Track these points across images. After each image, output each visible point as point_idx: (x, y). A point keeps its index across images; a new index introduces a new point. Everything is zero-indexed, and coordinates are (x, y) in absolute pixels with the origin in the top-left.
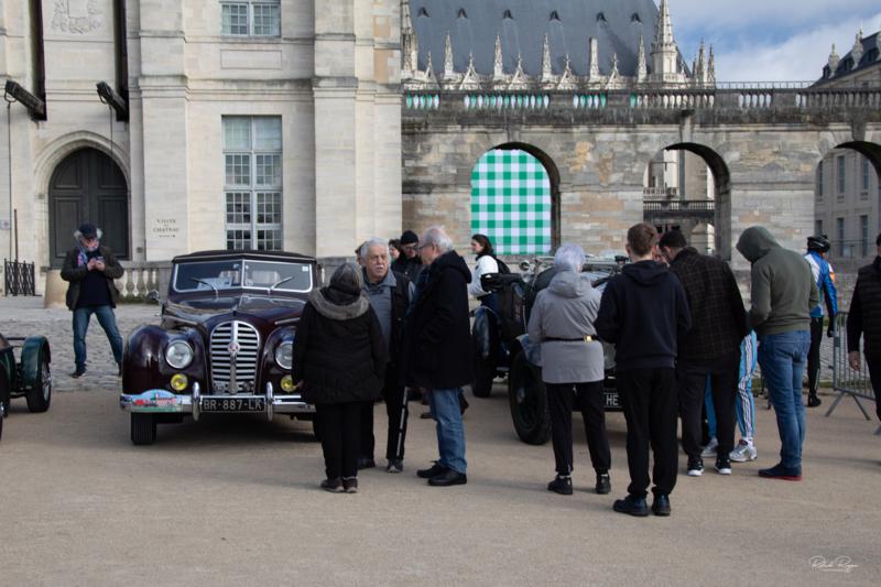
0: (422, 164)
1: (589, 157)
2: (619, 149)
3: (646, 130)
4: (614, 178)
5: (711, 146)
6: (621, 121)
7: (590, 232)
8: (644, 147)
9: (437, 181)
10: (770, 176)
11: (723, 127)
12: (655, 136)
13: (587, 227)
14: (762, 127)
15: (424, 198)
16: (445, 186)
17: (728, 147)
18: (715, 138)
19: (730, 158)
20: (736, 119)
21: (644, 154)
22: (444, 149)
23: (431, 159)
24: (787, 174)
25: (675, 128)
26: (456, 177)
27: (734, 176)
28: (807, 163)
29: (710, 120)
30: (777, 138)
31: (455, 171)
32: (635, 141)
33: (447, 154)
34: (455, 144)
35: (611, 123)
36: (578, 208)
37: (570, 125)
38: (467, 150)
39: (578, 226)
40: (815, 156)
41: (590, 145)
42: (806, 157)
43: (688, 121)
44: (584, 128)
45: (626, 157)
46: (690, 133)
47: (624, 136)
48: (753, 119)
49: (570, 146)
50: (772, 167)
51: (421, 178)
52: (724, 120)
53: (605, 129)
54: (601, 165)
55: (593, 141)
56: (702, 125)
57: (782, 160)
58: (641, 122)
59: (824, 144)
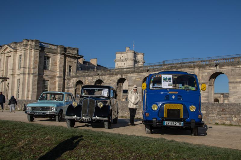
0: (70, 84)
6: (91, 76)
8: (94, 81)
10: (109, 85)
11: (104, 76)
12: (95, 78)
14: (109, 76)
15: (70, 90)
16: (72, 88)
18: (103, 78)
20: (105, 75)
21: (94, 82)
22: (72, 82)
23: (71, 83)
25: (97, 77)
27: (105, 85)
28: (115, 82)
30: (110, 78)
35: (90, 76)
37: (85, 77)
40: (116, 81)
41: (87, 80)
42: (114, 81)
43: (99, 75)
44: (87, 77)
47: (91, 79)
48: (107, 75)
49: (85, 81)
51: (70, 87)
52: (104, 75)
53: (89, 77)
54: (89, 84)
55: (88, 79)
56: (101, 76)
57: (111, 82)
58: (93, 76)
59: (117, 79)
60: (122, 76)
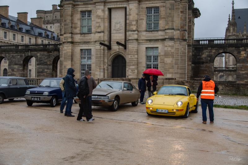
1: (244, 55)
9: (205, 61)
13: (244, 72)
23: (204, 56)
31: (209, 59)
33: (208, 55)
37: (239, 47)
38: (213, 54)
39: (241, 72)
41: (245, 52)
44: (243, 48)
49: (239, 52)
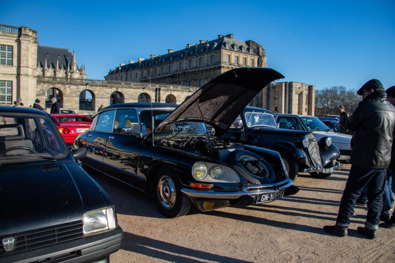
1: (69, 91)
2: (75, 90)
3: (80, 86)
4: (74, 95)
5: (92, 90)
6: (75, 85)
7: (70, 105)
8: (79, 90)
10: (102, 96)
12: (82, 88)
13: (68, 104)
14: (101, 87)
17: (95, 91)
19: (95, 93)
20: (97, 86)
24: (105, 96)
25: (85, 86)
26: (42, 93)
27: (96, 96)
29: (92, 85)
30: (104, 89)
32: (78, 88)
34: (42, 87)
35: (73, 85)
36: (67, 101)
37: (65, 85)
38: (44, 88)
39: (67, 104)
42: (109, 93)
43: (88, 85)
44: (68, 85)
45: (76, 91)
46: (88, 87)
47: (76, 88)
48: (99, 86)
49: (65, 89)
50: (103, 95)
52: (94, 86)
54: (71, 93)
55: (70, 88)
56: (90, 86)
57: (104, 94)
58: (79, 85)
59: (111, 91)
60: (117, 89)
